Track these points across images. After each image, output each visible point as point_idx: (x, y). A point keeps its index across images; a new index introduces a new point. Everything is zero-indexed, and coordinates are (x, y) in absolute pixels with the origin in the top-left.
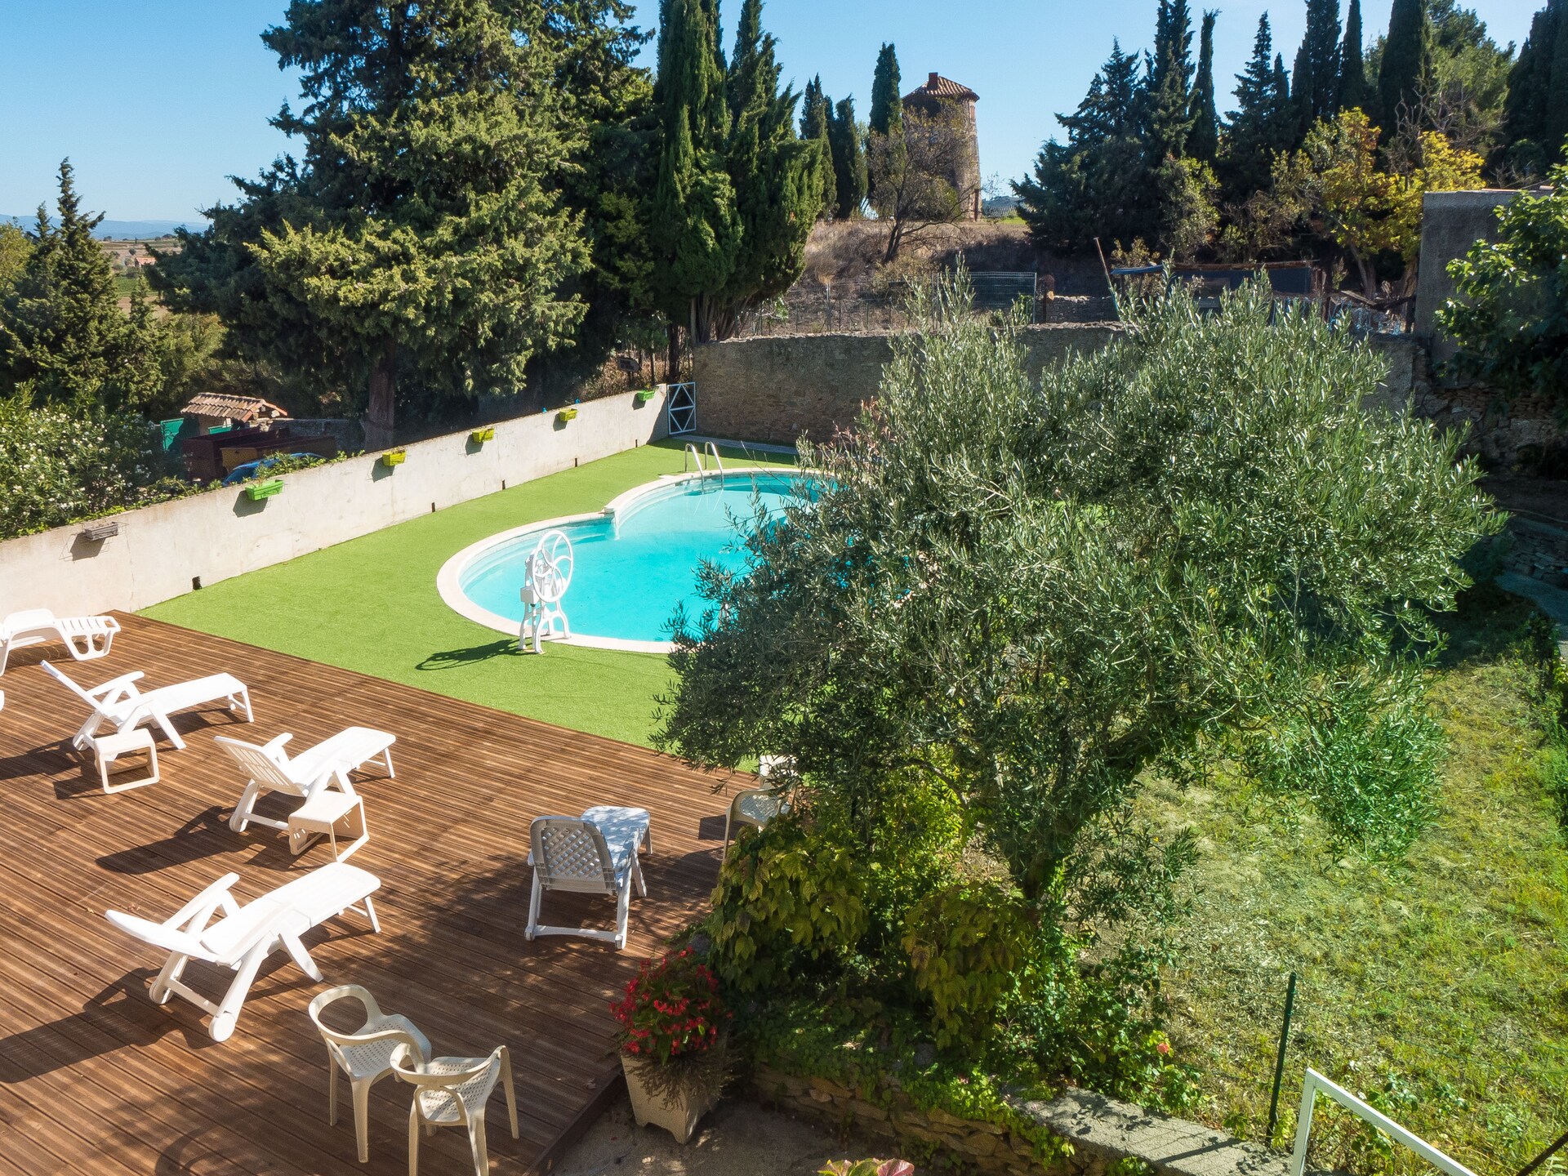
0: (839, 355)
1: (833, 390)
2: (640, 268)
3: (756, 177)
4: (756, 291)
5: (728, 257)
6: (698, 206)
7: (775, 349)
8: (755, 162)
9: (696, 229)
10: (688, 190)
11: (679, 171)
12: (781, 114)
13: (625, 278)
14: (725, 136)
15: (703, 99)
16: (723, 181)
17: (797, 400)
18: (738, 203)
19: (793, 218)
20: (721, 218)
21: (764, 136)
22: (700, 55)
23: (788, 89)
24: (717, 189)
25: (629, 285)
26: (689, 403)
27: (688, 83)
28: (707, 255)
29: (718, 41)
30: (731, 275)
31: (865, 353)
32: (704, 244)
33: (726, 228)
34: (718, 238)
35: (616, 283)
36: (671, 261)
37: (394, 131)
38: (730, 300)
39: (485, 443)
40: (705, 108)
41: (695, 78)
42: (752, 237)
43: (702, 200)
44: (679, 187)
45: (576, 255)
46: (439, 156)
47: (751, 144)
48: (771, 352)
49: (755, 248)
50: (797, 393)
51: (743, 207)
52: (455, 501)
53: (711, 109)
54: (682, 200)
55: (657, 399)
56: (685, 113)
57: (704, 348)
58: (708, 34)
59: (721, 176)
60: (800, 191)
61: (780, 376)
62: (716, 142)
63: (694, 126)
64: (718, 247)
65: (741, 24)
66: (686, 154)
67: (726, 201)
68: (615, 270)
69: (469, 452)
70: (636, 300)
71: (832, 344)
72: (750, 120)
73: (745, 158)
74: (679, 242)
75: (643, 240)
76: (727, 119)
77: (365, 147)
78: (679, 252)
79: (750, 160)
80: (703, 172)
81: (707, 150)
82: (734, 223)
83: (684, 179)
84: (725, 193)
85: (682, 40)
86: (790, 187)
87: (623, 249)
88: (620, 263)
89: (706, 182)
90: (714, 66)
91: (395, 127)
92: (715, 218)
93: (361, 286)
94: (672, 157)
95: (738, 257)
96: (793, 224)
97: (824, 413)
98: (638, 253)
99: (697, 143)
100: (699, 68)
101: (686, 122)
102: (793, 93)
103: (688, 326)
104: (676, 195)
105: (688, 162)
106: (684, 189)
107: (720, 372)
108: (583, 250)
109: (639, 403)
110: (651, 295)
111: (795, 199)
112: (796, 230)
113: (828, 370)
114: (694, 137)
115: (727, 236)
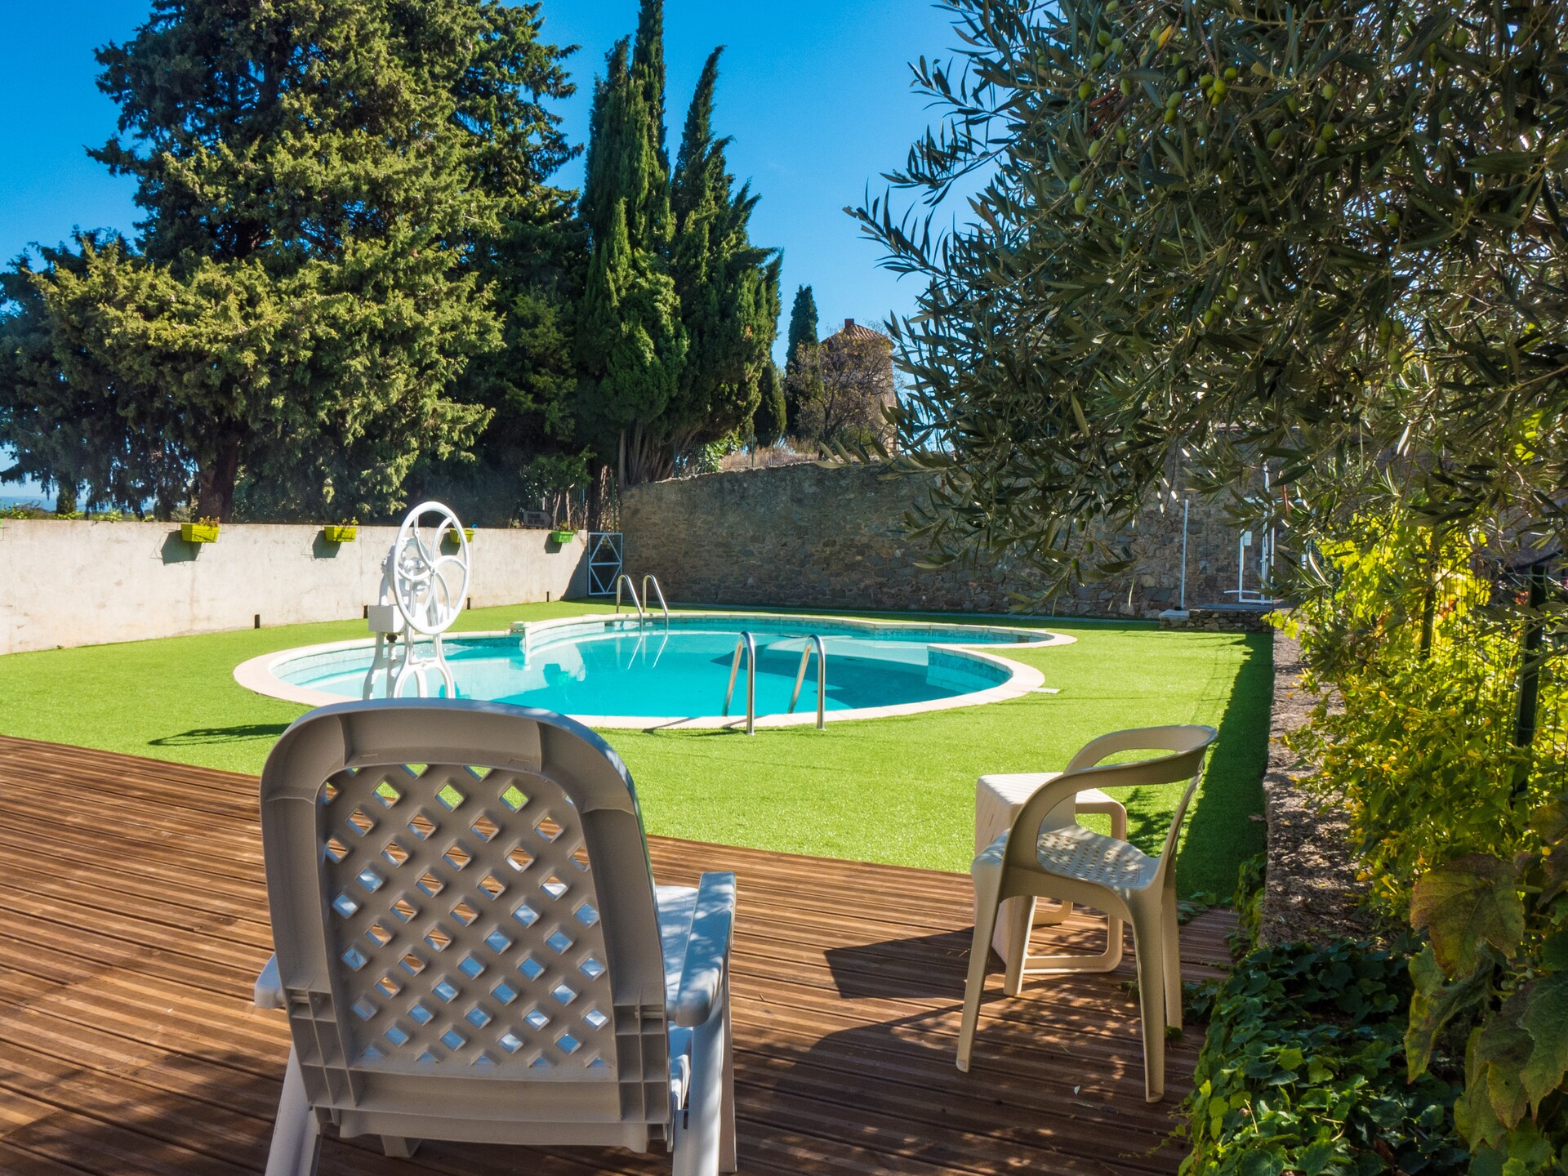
0: (809, 488)
1: (801, 532)
2: (559, 387)
3: (704, 287)
4: (699, 426)
5: (669, 375)
6: (634, 313)
7: (727, 485)
8: (704, 269)
9: (631, 338)
10: (623, 293)
11: (613, 269)
12: (735, 218)
13: (539, 397)
14: (668, 239)
15: (643, 195)
16: (666, 285)
17: (754, 548)
18: (684, 314)
19: (748, 333)
20: (662, 328)
21: (715, 242)
22: (641, 147)
23: (744, 190)
24: (660, 293)
25: (544, 407)
26: (616, 560)
27: (626, 177)
28: (644, 369)
29: (661, 140)
30: (672, 400)
31: (843, 483)
32: (640, 356)
33: (668, 340)
34: (658, 351)
35: (528, 402)
36: (598, 379)
37: (252, 166)
38: (668, 435)
39: (344, 545)
40: (645, 208)
41: (634, 172)
42: (699, 355)
43: (640, 305)
44: (612, 286)
45: (483, 331)
46: (309, 190)
47: (699, 248)
48: (721, 490)
49: (702, 368)
50: (754, 539)
51: (689, 321)
52: (291, 619)
53: (652, 207)
54: (616, 303)
55: (575, 546)
56: (621, 207)
57: (634, 491)
58: (650, 128)
59: (664, 278)
60: (757, 304)
61: (732, 518)
62: (657, 244)
63: (631, 223)
64: (657, 361)
65: (687, 126)
66: (621, 252)
67: (667, 309)
68: (528, 388)
69: (317, 555)
70: (553, 426)
71: (800, 474)
72: (696, 223)
73: (693, 261)
74: (610, 354)
75: (564, 353)
76: (670, 221)
77: (212, 178)
78: (610, 366)
79: (698, 266)
80: (642, 274)
81: (647, 250)
82: (678, 335)
83: (619, 277)
84: (668, 300)
85: (619, 132)
86: (747, 297)
87: (538, 364)
88: (533, 378)
89: (645, 285)
90: (656, 163)
91: (253, 160)
92: (655, 329)
93: (184, 328)
94: (604, 253)
95: (681, 378)
96: (750, 340)
97: (788, 562)
98: (558, 370)
99: (635, 243)
100: (639, 161)
101: (623, 216)
102: (749, 196)
103: (614, 466)
104: (609, 297)
105: (623, 259)
106: (618, 290)
107: (655, 519)
108: (492, 323)
109: (553, 546)
110: (572, 422)
111: (752, 310)
112: (752, 348)
113: (795, 507)
114: (631, 236)
115: (669, 350)
